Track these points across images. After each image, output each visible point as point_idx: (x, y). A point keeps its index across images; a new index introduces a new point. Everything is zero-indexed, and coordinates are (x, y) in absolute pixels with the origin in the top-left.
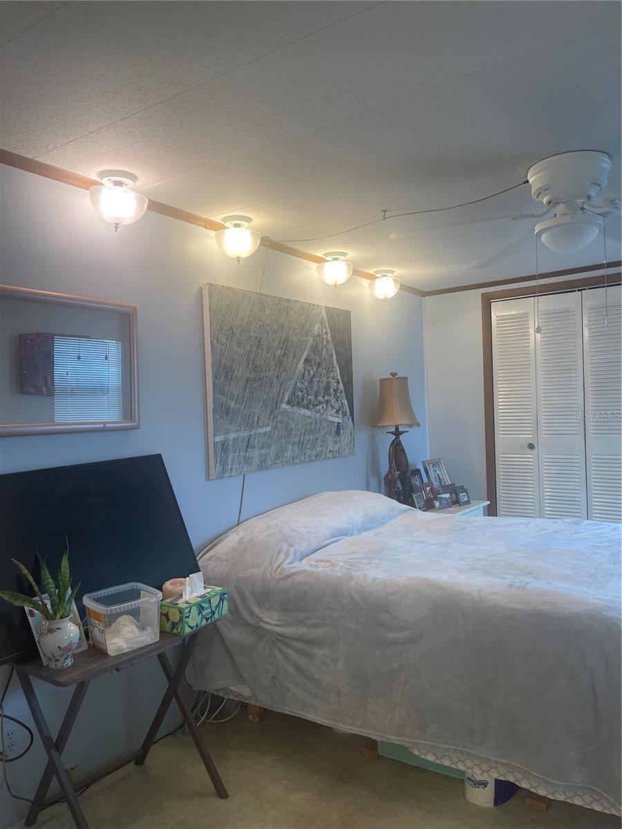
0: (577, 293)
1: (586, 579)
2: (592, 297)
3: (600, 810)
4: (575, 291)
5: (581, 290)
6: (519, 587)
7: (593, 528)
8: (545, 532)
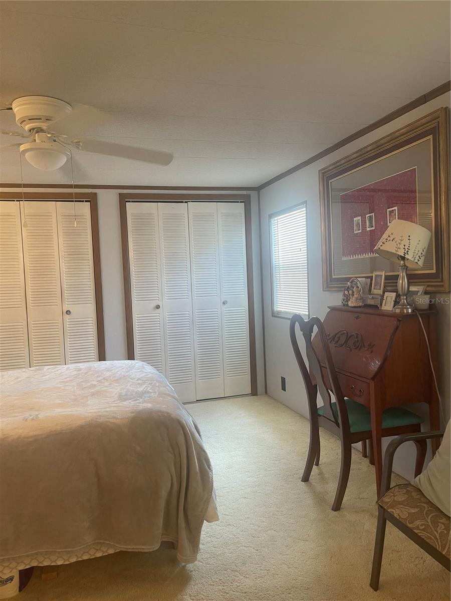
0: (16, 202)
1: (72, 403)
2: (29, 207)
3: (100, 556)
4: (14, 201)
5: (19, 201)
6: (33, 419)
7: (53, 371)
8: (19, 379)
